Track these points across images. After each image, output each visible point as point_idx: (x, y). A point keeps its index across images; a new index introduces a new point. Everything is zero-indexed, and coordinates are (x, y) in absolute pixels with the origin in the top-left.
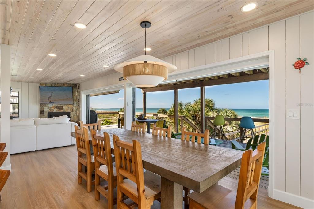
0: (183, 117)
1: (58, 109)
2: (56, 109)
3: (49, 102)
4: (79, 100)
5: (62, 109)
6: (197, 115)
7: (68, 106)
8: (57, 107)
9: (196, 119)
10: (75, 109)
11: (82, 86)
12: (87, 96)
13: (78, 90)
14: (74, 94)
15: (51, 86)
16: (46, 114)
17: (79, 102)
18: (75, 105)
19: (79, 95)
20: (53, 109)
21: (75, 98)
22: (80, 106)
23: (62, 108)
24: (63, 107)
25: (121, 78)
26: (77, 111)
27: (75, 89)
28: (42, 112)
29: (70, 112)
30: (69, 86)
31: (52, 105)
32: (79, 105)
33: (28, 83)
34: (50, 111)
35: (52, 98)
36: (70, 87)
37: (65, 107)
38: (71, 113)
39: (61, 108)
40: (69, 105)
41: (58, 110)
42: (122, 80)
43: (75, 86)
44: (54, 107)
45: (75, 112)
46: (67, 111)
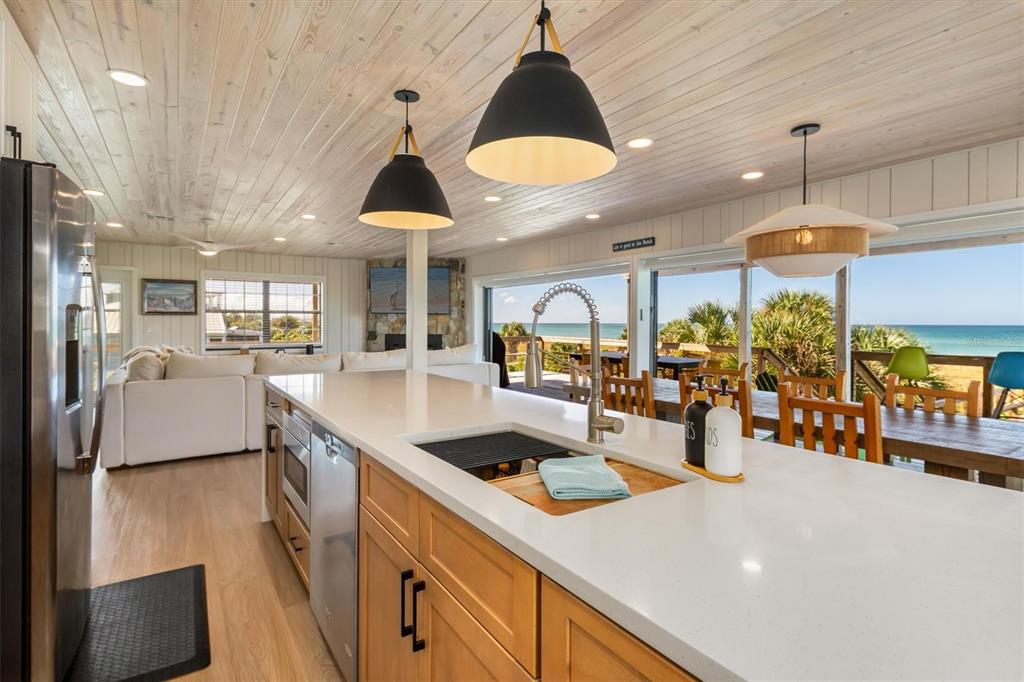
0: (766, 354)
4: (463, 302)
6: (798, 345)
7: (437, 320)
9: (795, 358)
10: (453, 327)
11: (473, 267)
12: (487, 292)
13: (462, 276)
14: (453, 286)
15: (395, 266)
16: (381, 340)
17: (463, 307)
18: (455, 315)
19: (464, 290)
20: (399, 326)
21: (454, 296)
22: (468, 317)
25: (619, 244)
26: (460, 333)
27: (454, 274)
28: (371, 336)
29: (441, 336)
30: (439, 264)
31: (396, 317)
32: (463, 317)
33: (339, 260)
34: (391, 332)
36: (442, 267)
37: (430, 322)
38: (443, 339)
40: (440, 317)
42: (623, 249)
43: (454, 265)
44: (401, 321)
45: (454, 334)
46: (434, 333)
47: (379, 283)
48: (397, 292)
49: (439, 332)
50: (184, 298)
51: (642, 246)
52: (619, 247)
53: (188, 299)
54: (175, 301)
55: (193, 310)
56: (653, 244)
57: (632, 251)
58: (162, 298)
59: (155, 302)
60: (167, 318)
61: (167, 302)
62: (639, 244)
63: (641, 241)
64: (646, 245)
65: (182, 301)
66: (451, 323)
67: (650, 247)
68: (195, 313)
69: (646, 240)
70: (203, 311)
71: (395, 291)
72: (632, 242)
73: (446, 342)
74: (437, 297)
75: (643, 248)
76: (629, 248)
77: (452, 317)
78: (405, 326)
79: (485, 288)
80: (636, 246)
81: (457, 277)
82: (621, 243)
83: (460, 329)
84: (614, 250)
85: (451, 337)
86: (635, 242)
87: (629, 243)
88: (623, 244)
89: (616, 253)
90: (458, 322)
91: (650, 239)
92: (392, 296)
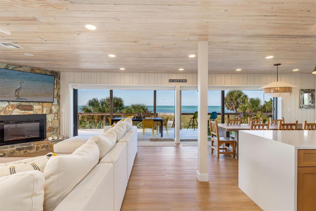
1: (21, 110)
3: (16, 98)
4: (59, 96)
5: (31, 110)
7: (42, 106)
10: (54, 109)
13: (59, 81)
17: (59, 98)
19: (60, 89)
21: (55, 92)
22: (63, 104)
23: (31, 108)
24: (32, 106)
29: (45, 115)
31: (8, 104)
32: (59, 104)
34: (3, 114)
37: (37, 107)
38: (47, 116)
40: (45, 104)
41: (23, 111)
42: (174, 82)
43: (55, 75)
44: (12, 106)
45: (55, 113)
46: (40, 113)
47: (7, 80)
48: (20, 88)
49: (44, 113)
51: (182, 82)
52: (172, 81)
57: (172, 83)
62: (181, 81)
63: (182, 80)
64: (183, 82)
66: (53, 108)
67: (185, 83)
69: (184, 80)
71: (19, 87)
72: (178, 80)
73: (49, 118)
74: (47, 93)
75: (182, 83)
76: (177, 82)
77: (53, 104)
78: (16, 109)
79: (74, 89)
80: (179, 82)
81: (57, 82)
82: (173, 80)
83: (59, 110)
84: (169, 82)
85: (52, 115)
86: (179, 80)
87: (176, 80)
88: (174, 80)
89: (170, 83)
90: (58, 107)
91: (185, 80)
92: (16, 90)
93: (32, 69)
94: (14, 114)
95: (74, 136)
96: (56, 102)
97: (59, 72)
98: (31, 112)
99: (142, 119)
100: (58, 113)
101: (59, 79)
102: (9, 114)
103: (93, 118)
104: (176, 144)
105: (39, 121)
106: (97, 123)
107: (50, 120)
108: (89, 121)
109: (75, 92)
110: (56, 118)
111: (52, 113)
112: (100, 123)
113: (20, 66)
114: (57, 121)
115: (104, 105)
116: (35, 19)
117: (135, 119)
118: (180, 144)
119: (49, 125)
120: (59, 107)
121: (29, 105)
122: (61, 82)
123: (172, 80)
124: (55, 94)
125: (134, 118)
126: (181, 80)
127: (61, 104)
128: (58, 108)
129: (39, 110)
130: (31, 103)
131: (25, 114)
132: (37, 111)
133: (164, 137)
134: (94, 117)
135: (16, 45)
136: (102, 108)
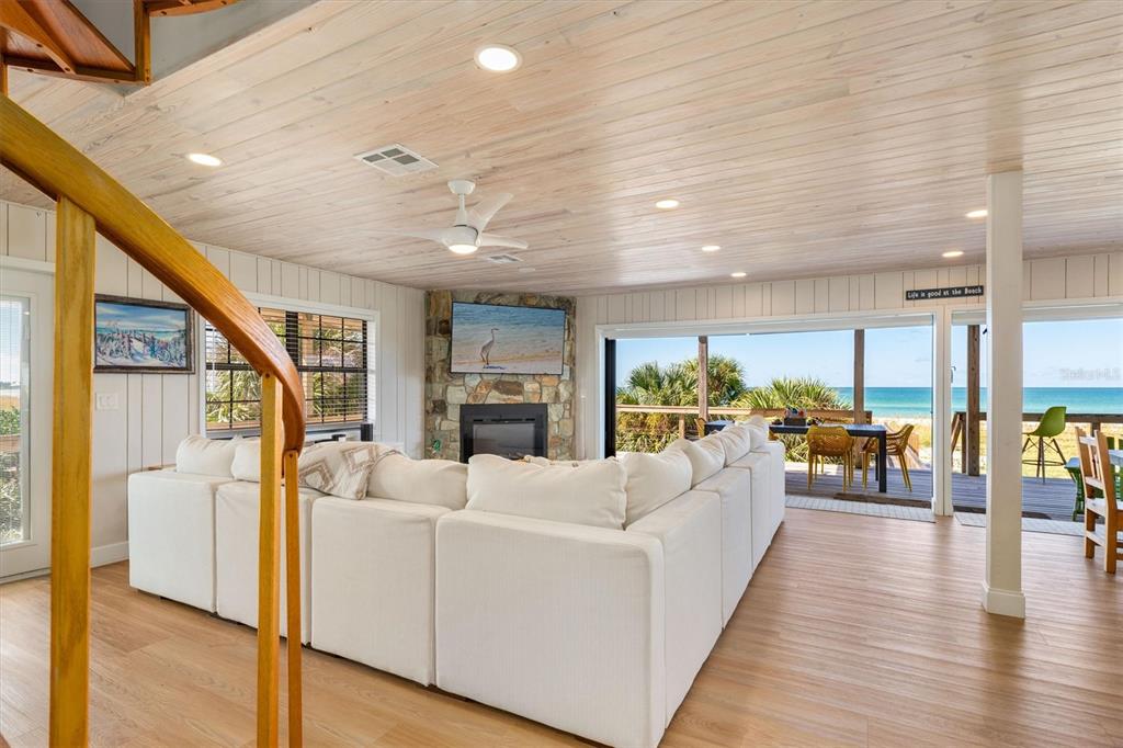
1: (501, 393)
2: (495, 393)
4: (575, 358)
5: (520, 393)
7: (540, 384)
8: (499, 386)
10: (564, 393)
13: (574, 321)
16: (454, 414)
17: (574, 365)
19: (575, 342)
20: (484, 391)
21: (565, 350)
23: (517, 388)
24: (521, 385)
28: (438, 407)
29: (546, 405)
31: (479, 379)
32: (574, 379)
34: (471, 401)
35: (493, 351)
37: (530, 386)
38: (549, 409)
39: (514, 387)
40: (545, 379)
41: (505, 396)
42: (926, 297)
43: (565, 306)
44: (487, 385)
45: (565, 402)
46: (536, 401)
47: (467, 327)
48: (492, 342)
49: (543, 402)
50: (169, 338)
51: (963, 295)
52: (916, 295)
53: (176, 342)
54: (151, 344)
55: (184, 364)
56: (982, 294)
57: (917, 302)
58: (128, 337)
59: (113, 345)
60: (135, 378)
61: (138, 346)
63: (962, 289)
64: (969, 295)
65: (166, 345)
66: (562, 388)
67: (976, 298)
68: (187, 369)
69: (970, 288)
70: (203, 366)
72: (943, 290)
73: (554, 413)
74: (547, 351)
75: (964, 298)
76: (938, 297)
77: (563, 378)
78: (493, 391)
79: (606, 340)
80: (951, 295)
81: (569, 323)
82: (923, 291)
83: (572, 395)
84: (908, 299)
85: (560, 407)
86: (950, 290)
87: (937, 290)
88: (926, 292)
89: (912, 301)
90: (570, 386)
91: (976, 287)
92: (484, 348)
93: (521, 298)
94: (490, 401)
95: (606, 456)
96: (566, 376)
97: (573, 298)
98: (519, 399)
99: (807, 427)
100: (572, 402)
101: (574, 317)
102: (481, 402)
103: (643, 424)
104: (936, 515)
105: (533, 420)
106: (654, 442)
107: (556, 419)
108: (631, 434)
109: (610, 346)
110: (567, 413)
111: (560, 403)
112: (663, 440)
113: (500, 295)
114: (569, 423)
115: (678, 384)
116: (565, 211)
117: (782, 426)
118: (955, 519)
119: (553, 430)
120: (574, 386)
121: (516, 382)
122: (577, 322)
123: (919, 292)
124: (566, 354)
125: (778, 422)
126: (958, 289)
127: (577, 380)
128: (571, 390)
129: (534, 393)
130: (520, 377)
131: (509, 402)
132: (530, 395)
133: (890, 494)
134: (648, 421)
135: (514, 257)
136: (673, 392)
